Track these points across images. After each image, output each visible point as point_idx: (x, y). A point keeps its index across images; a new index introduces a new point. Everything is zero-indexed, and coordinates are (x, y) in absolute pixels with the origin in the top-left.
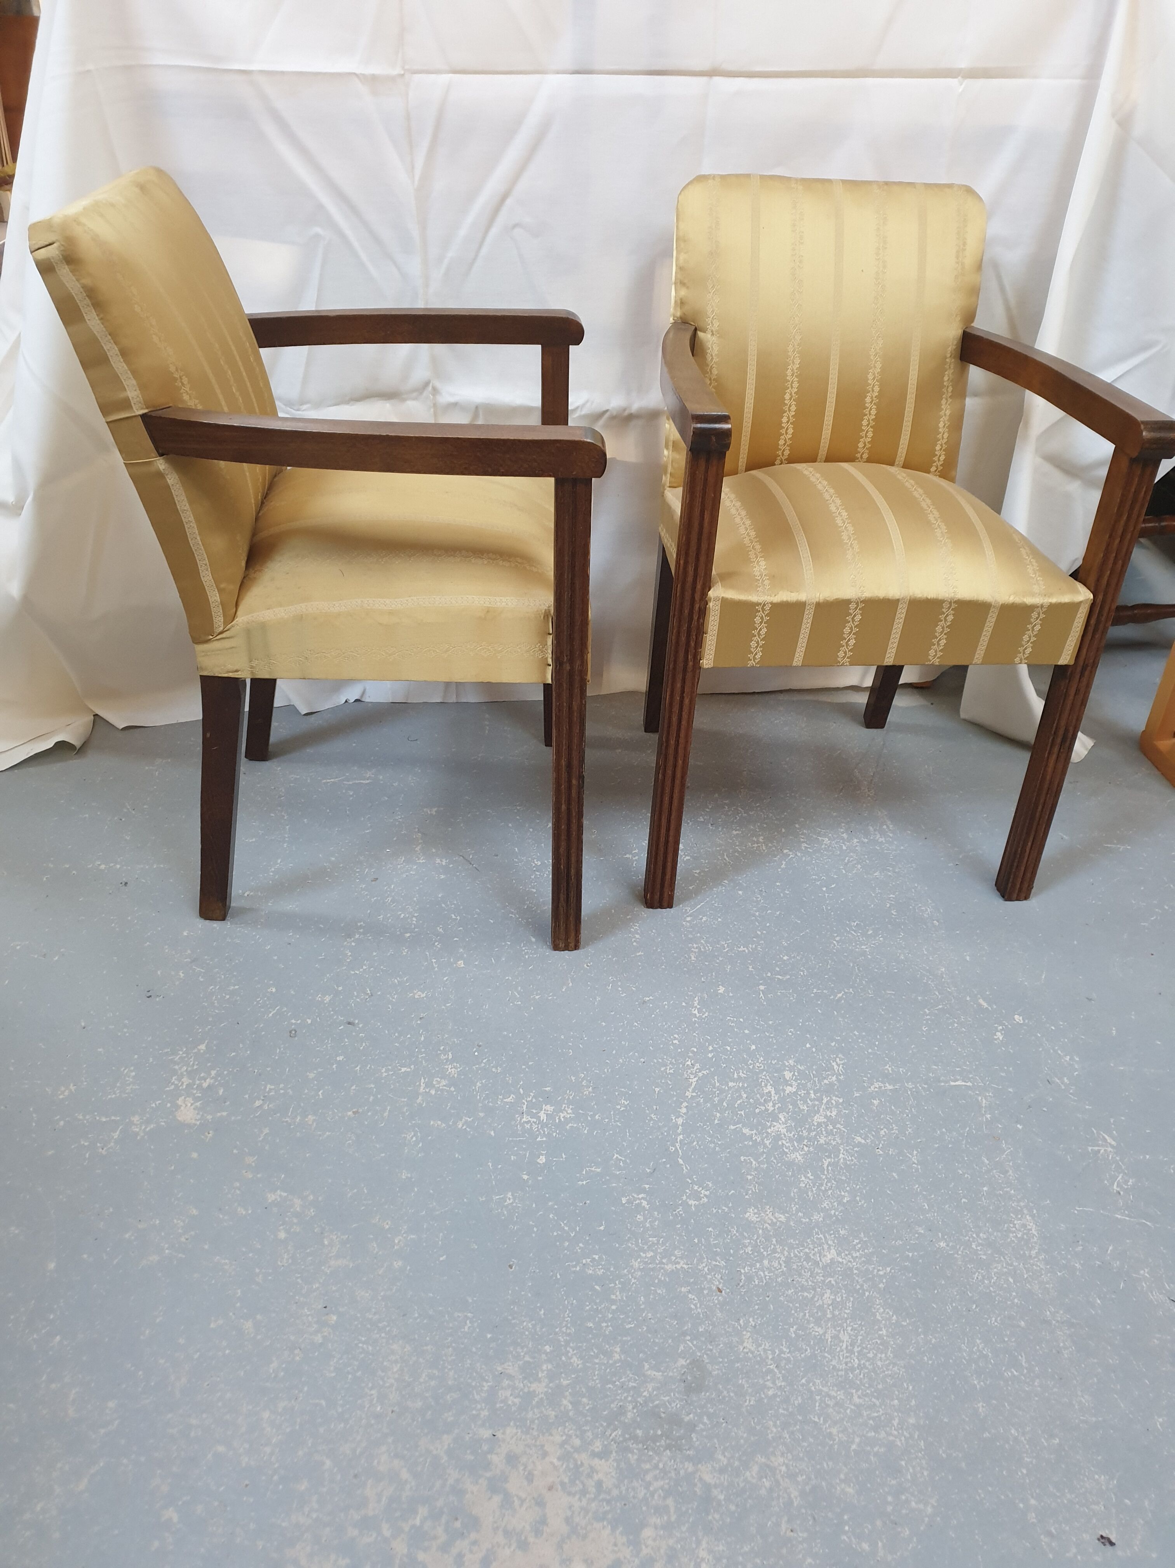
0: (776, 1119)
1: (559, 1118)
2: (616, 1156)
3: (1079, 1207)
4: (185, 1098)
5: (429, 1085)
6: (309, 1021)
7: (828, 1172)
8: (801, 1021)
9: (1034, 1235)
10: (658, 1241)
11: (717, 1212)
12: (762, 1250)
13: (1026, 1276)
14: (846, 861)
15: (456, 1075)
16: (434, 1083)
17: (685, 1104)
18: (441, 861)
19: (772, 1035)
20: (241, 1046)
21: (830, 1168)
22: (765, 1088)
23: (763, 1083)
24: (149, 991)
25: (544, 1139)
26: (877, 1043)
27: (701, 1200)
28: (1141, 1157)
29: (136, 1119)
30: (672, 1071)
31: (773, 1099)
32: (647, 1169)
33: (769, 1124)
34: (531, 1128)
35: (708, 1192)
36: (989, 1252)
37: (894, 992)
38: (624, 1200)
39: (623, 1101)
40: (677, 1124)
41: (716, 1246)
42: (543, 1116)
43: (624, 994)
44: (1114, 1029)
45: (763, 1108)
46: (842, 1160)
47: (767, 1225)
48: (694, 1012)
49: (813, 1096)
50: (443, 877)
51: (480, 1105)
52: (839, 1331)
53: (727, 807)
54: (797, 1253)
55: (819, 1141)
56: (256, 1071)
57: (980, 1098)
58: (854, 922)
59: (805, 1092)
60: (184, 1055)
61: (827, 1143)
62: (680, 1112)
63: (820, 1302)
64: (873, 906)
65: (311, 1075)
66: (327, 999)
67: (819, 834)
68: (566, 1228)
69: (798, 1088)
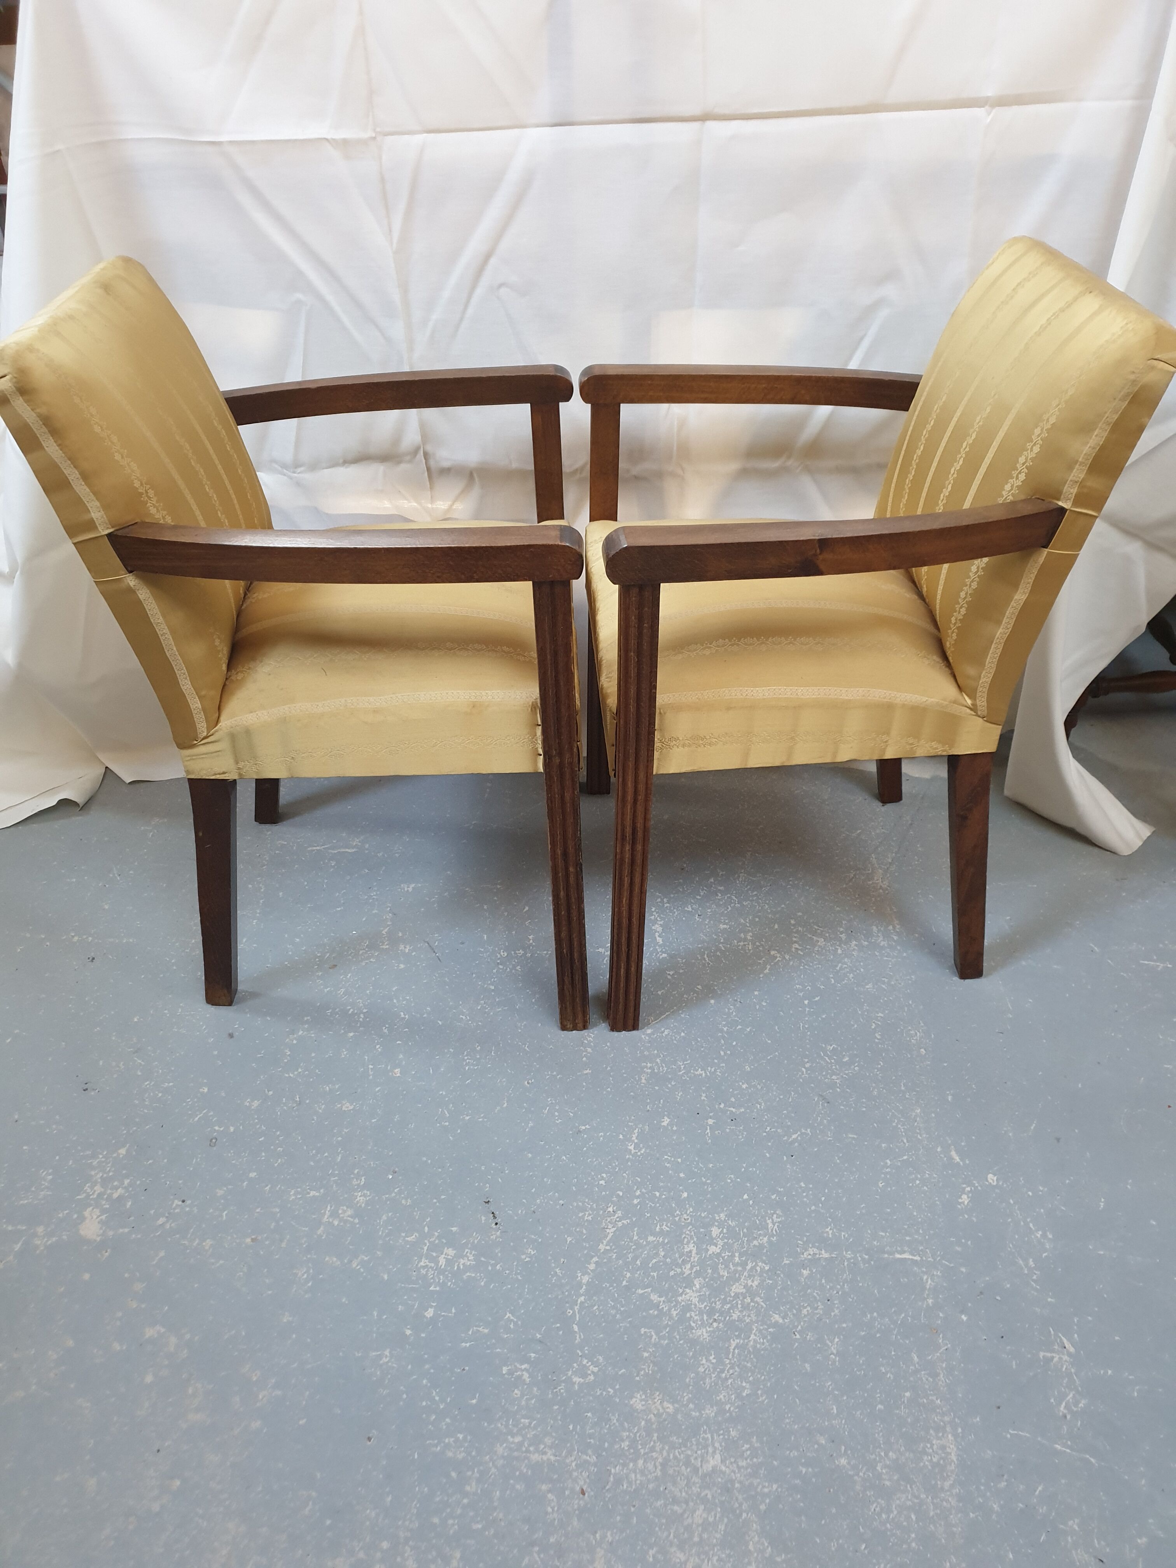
0: (690, 1285)
1: (458, 1266)
2: (508, 1315)
3: (1014, 1430)
4: (93, 1209)
5: (334, 1214)
6: (232, 1129)
7: (733, 1356)
8: (744, 1165)
9: (953, 1461)
10: (530, 1423)
11: (602, 1394)
12: (640, 1447)
13: (932, 1514)
14: (838, 968)
15: (363, 1205)
16: (340, 1212)
17: (595, 1259)
18: (405, 948)
19: (708, 1181)
20: (160, 1152)
21: (736, 1351)
22: (686, 1246)
23: (686, 1240)
24: (86, 1084)
25: (438, 1289)
26: (823, 1199)
27: (587, 1377)
28: (1102, 1372)
29: (40, 1230)
30: (590, 1218)
31: (692, 1261)
32: (537, 1335)
33: (681, 1291)
34: (427, 1274)
35: (597, 1368)
36: (896, 1478)
37: (855, 1136)
38: (505, 1370)
39: (530, 1250)
40: (581, 1283)
41: (591, 1436)
42: (442, 1261)
43: (560, 1121)
44: (1103, 1200)
45: (679, 1270)
46: (752, 1343)
47: (652, 1415)
48: (629, 1147)
49: (737, 1259)
50: (402, 966)
51: (381, 1242)
52: (703, 1560)
53: (720, 895)
54: (677, 1454)
55: (732, 1316)
56: (168, 1183)
57: (925, 1277)
58: (831, 1046)
59: (730, 1254)
60: (103, 1160)
61: (740, 1320)
62: (588, 1268)
63: (690, 1521)
64: (856, 1026)
65: (220, 1192)
66: (256, 1104)
67: (815, 933)
68: (437, 1398)
69: (723, 1249)
